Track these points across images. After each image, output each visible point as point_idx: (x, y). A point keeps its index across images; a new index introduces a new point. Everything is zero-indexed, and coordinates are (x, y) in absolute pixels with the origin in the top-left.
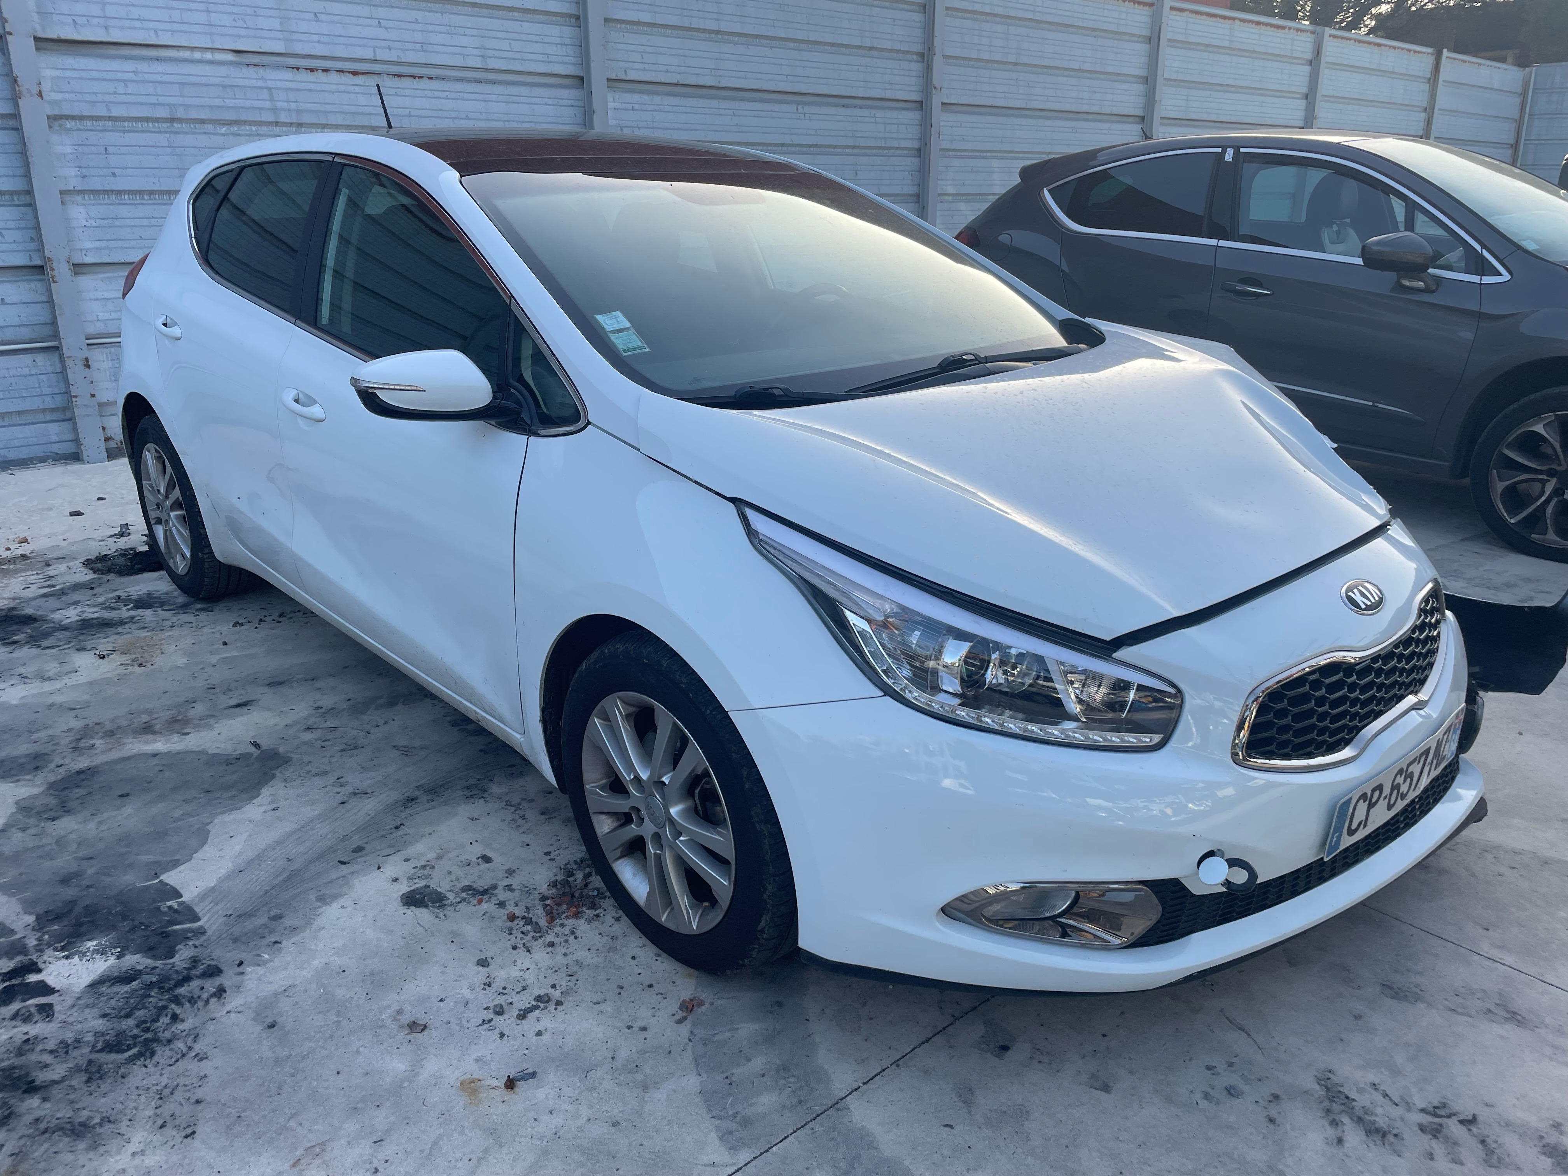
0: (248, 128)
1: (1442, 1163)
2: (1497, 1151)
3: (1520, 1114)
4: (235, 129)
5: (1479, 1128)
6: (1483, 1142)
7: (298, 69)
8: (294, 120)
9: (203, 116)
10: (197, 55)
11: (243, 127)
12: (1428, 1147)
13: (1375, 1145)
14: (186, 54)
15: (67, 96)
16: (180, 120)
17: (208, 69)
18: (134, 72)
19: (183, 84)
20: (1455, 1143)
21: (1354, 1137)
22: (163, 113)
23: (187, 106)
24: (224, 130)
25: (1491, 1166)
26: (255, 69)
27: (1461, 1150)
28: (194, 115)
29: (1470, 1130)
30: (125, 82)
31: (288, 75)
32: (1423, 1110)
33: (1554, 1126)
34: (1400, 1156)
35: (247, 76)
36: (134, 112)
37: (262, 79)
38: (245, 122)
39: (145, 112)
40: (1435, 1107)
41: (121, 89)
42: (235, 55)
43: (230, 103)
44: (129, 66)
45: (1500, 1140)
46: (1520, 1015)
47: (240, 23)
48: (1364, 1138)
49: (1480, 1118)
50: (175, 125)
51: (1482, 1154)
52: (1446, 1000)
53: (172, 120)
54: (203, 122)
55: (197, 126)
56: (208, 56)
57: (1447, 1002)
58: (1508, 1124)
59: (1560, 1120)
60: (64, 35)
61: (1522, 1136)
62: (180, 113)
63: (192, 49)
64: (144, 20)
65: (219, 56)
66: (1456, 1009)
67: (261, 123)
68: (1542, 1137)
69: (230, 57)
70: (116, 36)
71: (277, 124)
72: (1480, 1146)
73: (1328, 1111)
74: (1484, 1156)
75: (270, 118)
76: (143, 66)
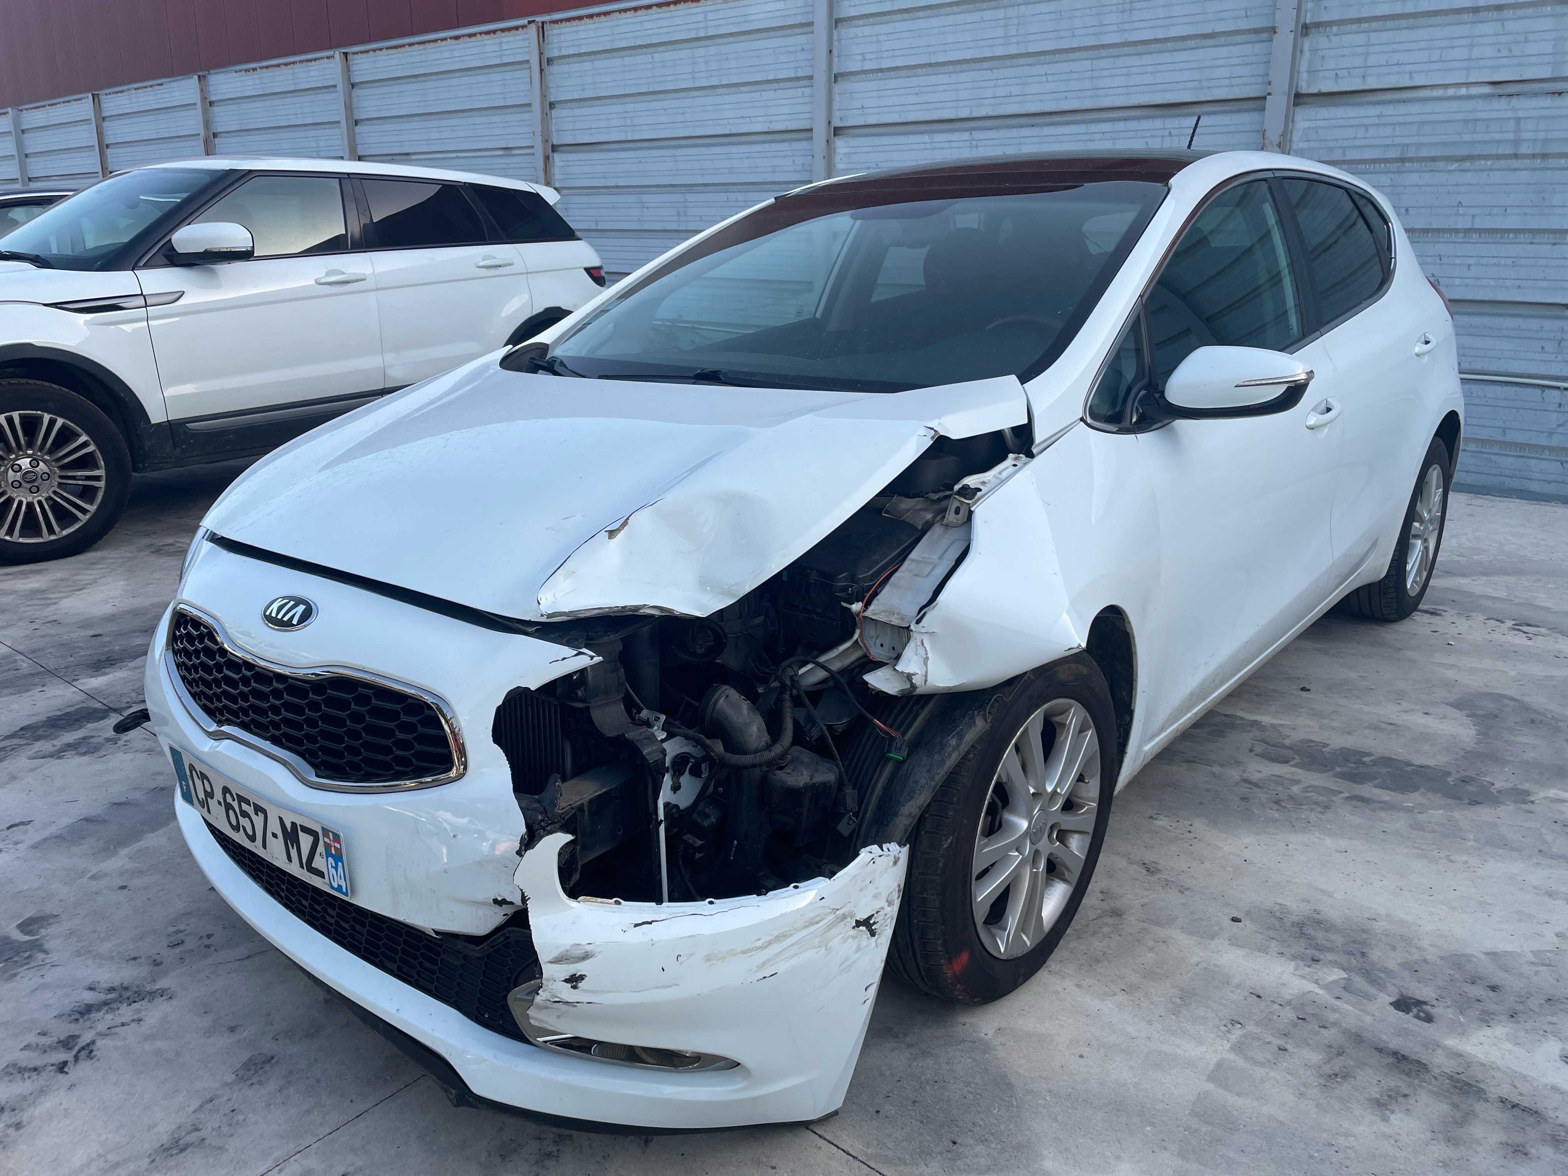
0: (1483, 162)
1: (31, 1038)
2: (20, 1075)
3: (48, 1105)
4: (1467, 165)
5: (51, 1071)
6: (35, 1069)
7: (1560, 94)
8: (1537, 151)
9: (1434, 153)
10: (1451, 92)
11: (1477, 163)
12: (52, 1034)
13: (75, 1006)
14: (1440, 92)
15: (1312, 144)
16: (1411, 160)
17: (1454, 105)
18: (1378, 116)
19: (1422, 123)
20: (45, 1052)
21: (89, 997)
22: (1393, 154)
23: (1420, 145)
24: (1455, 166)
25: (8, 1066)
26: (1508, 99)
27: (36, 1054)
28: (1424, 153)
29: (52, 1065)
30: (1367, 127)
31: (1546, 102)
32: (93, 1042)
33: (19, 1123)
34: (55, 1017)
35: (1500, 108)
36: (1367, 155)
37: (1513, 109)
38: (1480, 157)
39: (1377, 154)
40: (91, 1051)
41: (1361, 133)
42: (1491, 86)
43: (1467, 138)
44: (1374, 111)
45: (28, 1082)
46: (177, 1154)
47: (1505, 53)
48: (86, 1002)
49: (61, 1076)
50: (1407, 164)
51: (23, 1064)
52: (229, 1100)
53: (1403, 160)
54: (1433, 159)
55: (1428, 164)
56: (1463, 91)
57: (225, 1099)
58: (42, 1092)
59: (22, 1131)
60: (1325, 89)
61: (24, 1098)
62: (1411, 154)
63: (1446, 86)
64: (1403, 64)
65: (1474, 91)
66: (211, 1104)
67: (1498, 157)
68: (13, 1110)
69: (1487, 90)
70: (1372, 84)
71: (1516, 156)
72: (32, 1066)
73: (126, 989)
74: (20, 1065)
75: (1509, 150)
76: (1388, 110)
